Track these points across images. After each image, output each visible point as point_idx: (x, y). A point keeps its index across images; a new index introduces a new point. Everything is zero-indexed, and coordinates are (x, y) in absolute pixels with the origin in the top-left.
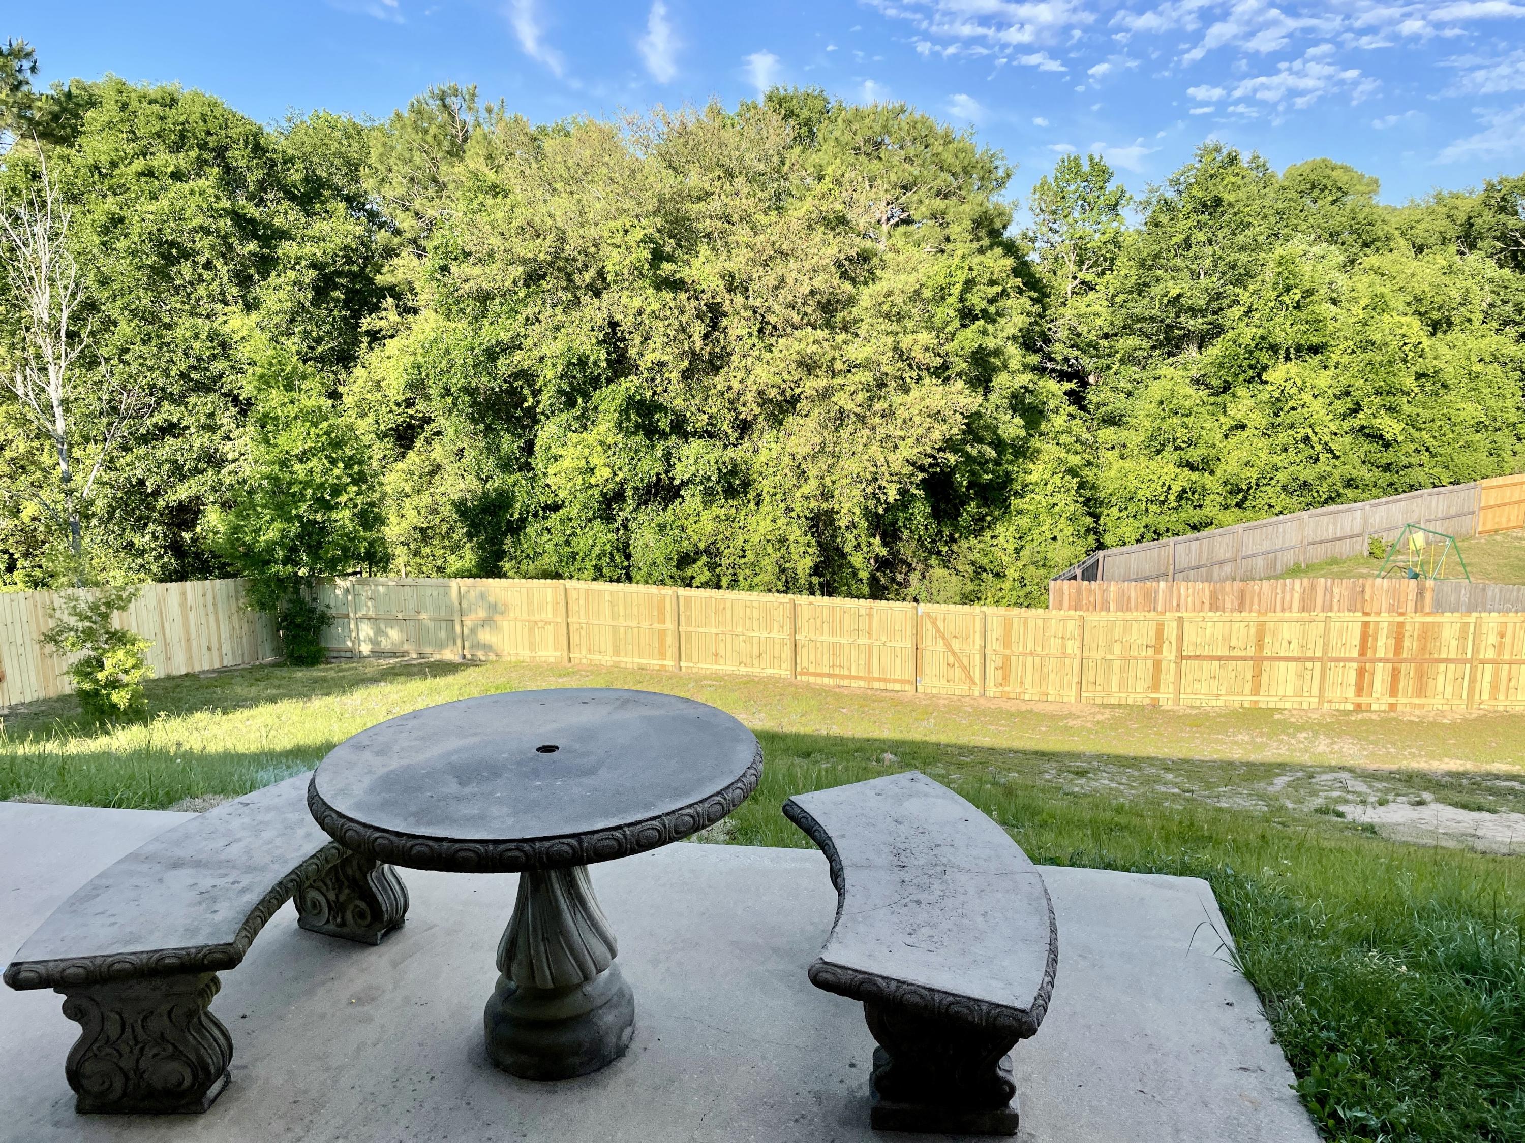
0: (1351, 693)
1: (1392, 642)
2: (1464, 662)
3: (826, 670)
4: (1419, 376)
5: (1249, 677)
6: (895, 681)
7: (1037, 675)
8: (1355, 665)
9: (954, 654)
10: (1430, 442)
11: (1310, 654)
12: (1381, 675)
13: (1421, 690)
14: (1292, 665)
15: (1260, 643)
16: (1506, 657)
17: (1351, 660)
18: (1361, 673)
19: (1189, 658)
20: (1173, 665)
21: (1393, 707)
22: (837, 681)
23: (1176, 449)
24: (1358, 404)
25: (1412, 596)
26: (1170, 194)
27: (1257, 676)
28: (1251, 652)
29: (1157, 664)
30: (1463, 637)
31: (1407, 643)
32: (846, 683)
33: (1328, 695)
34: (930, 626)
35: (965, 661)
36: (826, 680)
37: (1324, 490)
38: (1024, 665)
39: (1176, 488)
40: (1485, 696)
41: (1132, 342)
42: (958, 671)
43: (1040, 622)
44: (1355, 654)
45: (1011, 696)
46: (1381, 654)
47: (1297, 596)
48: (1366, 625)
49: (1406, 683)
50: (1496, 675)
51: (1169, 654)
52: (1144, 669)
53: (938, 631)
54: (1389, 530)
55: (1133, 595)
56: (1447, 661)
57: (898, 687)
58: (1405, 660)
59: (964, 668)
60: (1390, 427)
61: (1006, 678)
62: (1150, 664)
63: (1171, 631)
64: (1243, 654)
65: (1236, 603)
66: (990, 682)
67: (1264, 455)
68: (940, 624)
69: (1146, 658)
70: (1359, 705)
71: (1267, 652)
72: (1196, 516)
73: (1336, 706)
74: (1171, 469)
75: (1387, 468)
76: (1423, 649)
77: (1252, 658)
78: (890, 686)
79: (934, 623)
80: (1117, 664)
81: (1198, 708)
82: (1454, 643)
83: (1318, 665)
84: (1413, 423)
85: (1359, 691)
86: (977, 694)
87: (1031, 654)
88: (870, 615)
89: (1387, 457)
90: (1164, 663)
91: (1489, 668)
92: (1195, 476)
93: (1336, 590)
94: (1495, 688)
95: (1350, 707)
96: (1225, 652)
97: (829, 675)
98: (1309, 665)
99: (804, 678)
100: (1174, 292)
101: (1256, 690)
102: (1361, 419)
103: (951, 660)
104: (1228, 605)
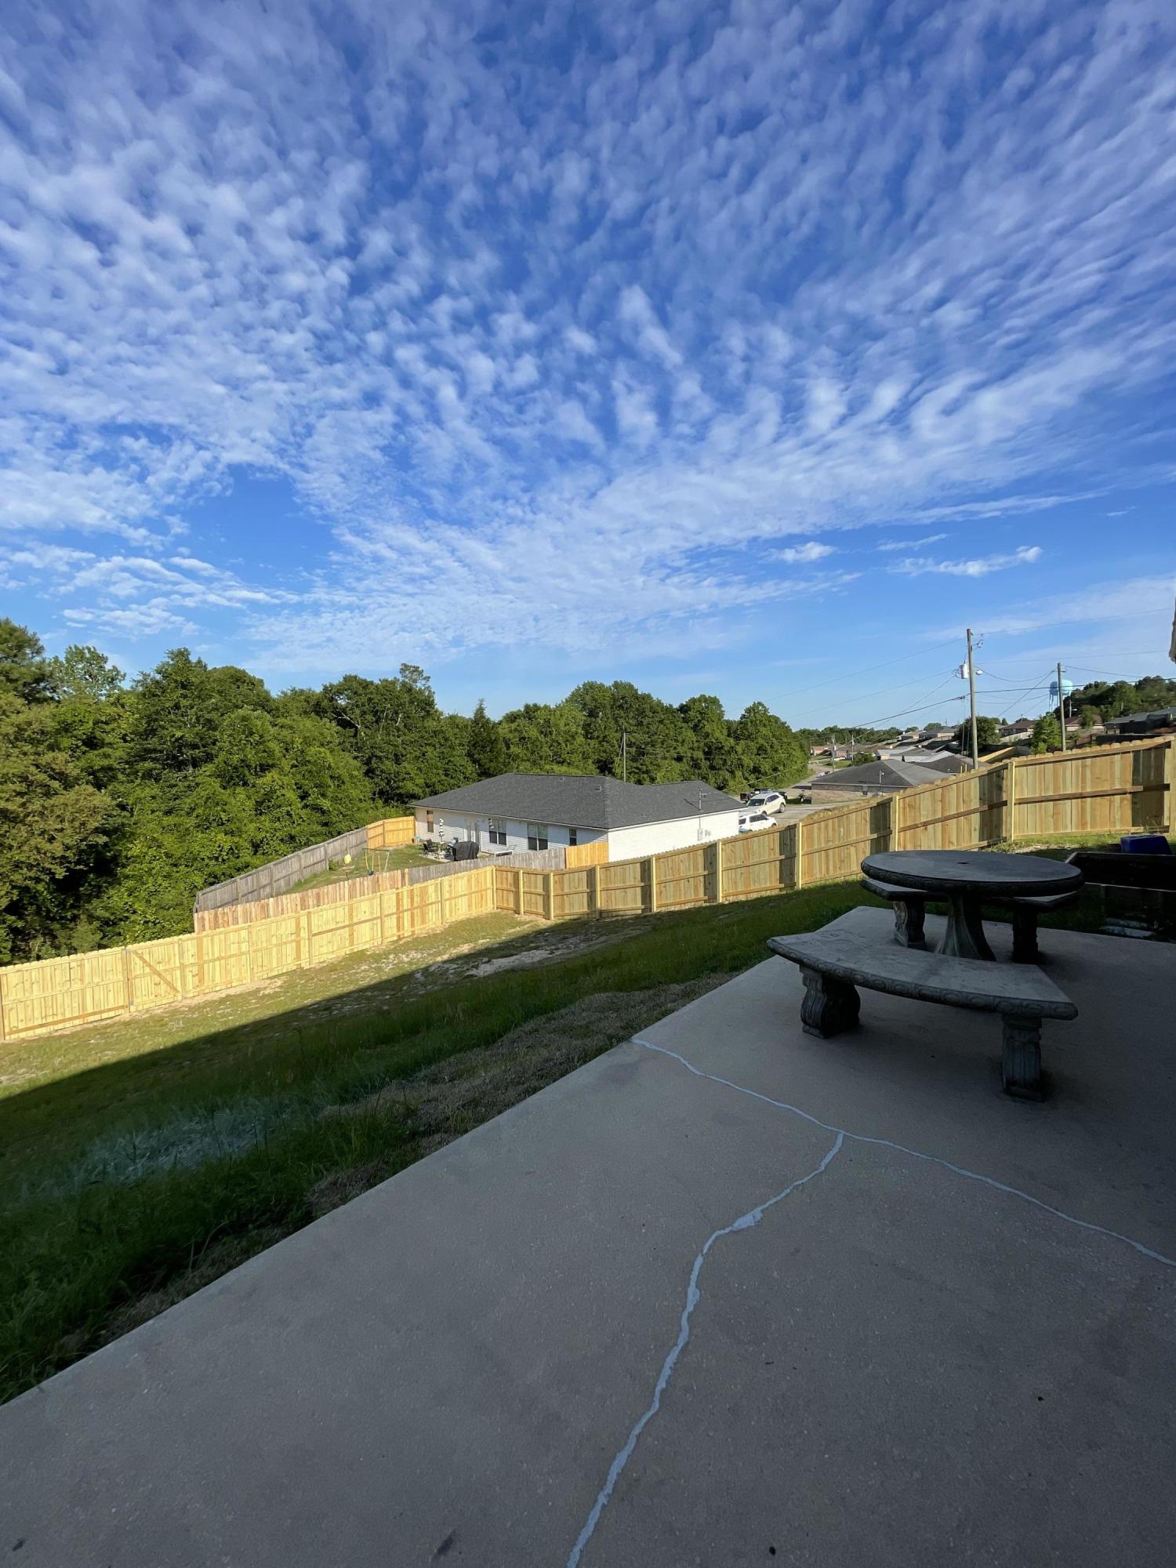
0: (395, 931)
1: (409, 900)
2: (438, 902)
3: (39, 1022)
4: (331, 777)
5: (347, 936)
6: (109, 1010)
7: (223, 972)
8: (395, 916)
9: (159, 975)
10: (343, 810)
11: (375, 916)
12: (407, 916)
13: (423, 922)
14: (367, 924)
15: (351, 916)
16: (453, 895)
17: (392, 914)
18: (398, 919)
19: (315, 935)
20: (307, 942)
21: (413, 932)
22: (52, 1028)
23: (218, 825)
24: (307, 793)
25: (400, 878)
26: (158, 677)
27: (351, 935)
28: (347, 923)
29: (298, 943)
30: (436, 891)
31: (415, 899)
32: (60, 1026)
33: (386, 935)
34: (137, 960)
35: (169, 978)
36: (39, 1031)
37: (303, 840)
38: (214, 968)
39: (227, 847)
40: (448, 916)
41: (148, 765)
42: (163, 987)
43: (222, 936)
44: (395, 910)
45: (207, 991)
46: (405, 908)
47: (347, 890)
48: (398, 894)
49: (417, 919)
50: (450, 905)
51: (304, 934)
52: (290, 949)
53: (145, 962)
54: (336, 855)
55: (253, 910)
56: (432, 904)
57: (112, 1014)
58: (417, 908)
59: (168, 983)
60: (326, 804)
61: (201, 981)
62: (294, 944)
63: (304, 922)
64: (343, 925)
65: (315, 902)
66: (190, 986)
67: (267, 824)
68: (147, 957)
69: (292, 941)
70: (399, 936)
71: (355, 920)
72: (239, 863)
73: (389, 940)
74: (221, 836)
75: (326, 824)
76: (422, 900)
77: (348, 926)
78: (105, 1016)
79: (141, 958)
80: (275, 950)
81: (323, 962)
82: (433, 895)
83: (379, 920)
84: (335, 799)
85: (398, 929)
86: (180, 998)
87: (219, 959)
88: (81, 966)
89: (324, 819)
90: (302, 942)
91: (448, 902)
92: (236, 839)
93: (365, 883)
94: (451, 912)
95: (395, 938)
96: (333, 926)
97: (41, 1026)
98: (375, 922)
99: (13, 1036)
100: (178, 734)
101: (352, 943)
102: (310, 800)
103: (158, 979)
104: (311, 903)
